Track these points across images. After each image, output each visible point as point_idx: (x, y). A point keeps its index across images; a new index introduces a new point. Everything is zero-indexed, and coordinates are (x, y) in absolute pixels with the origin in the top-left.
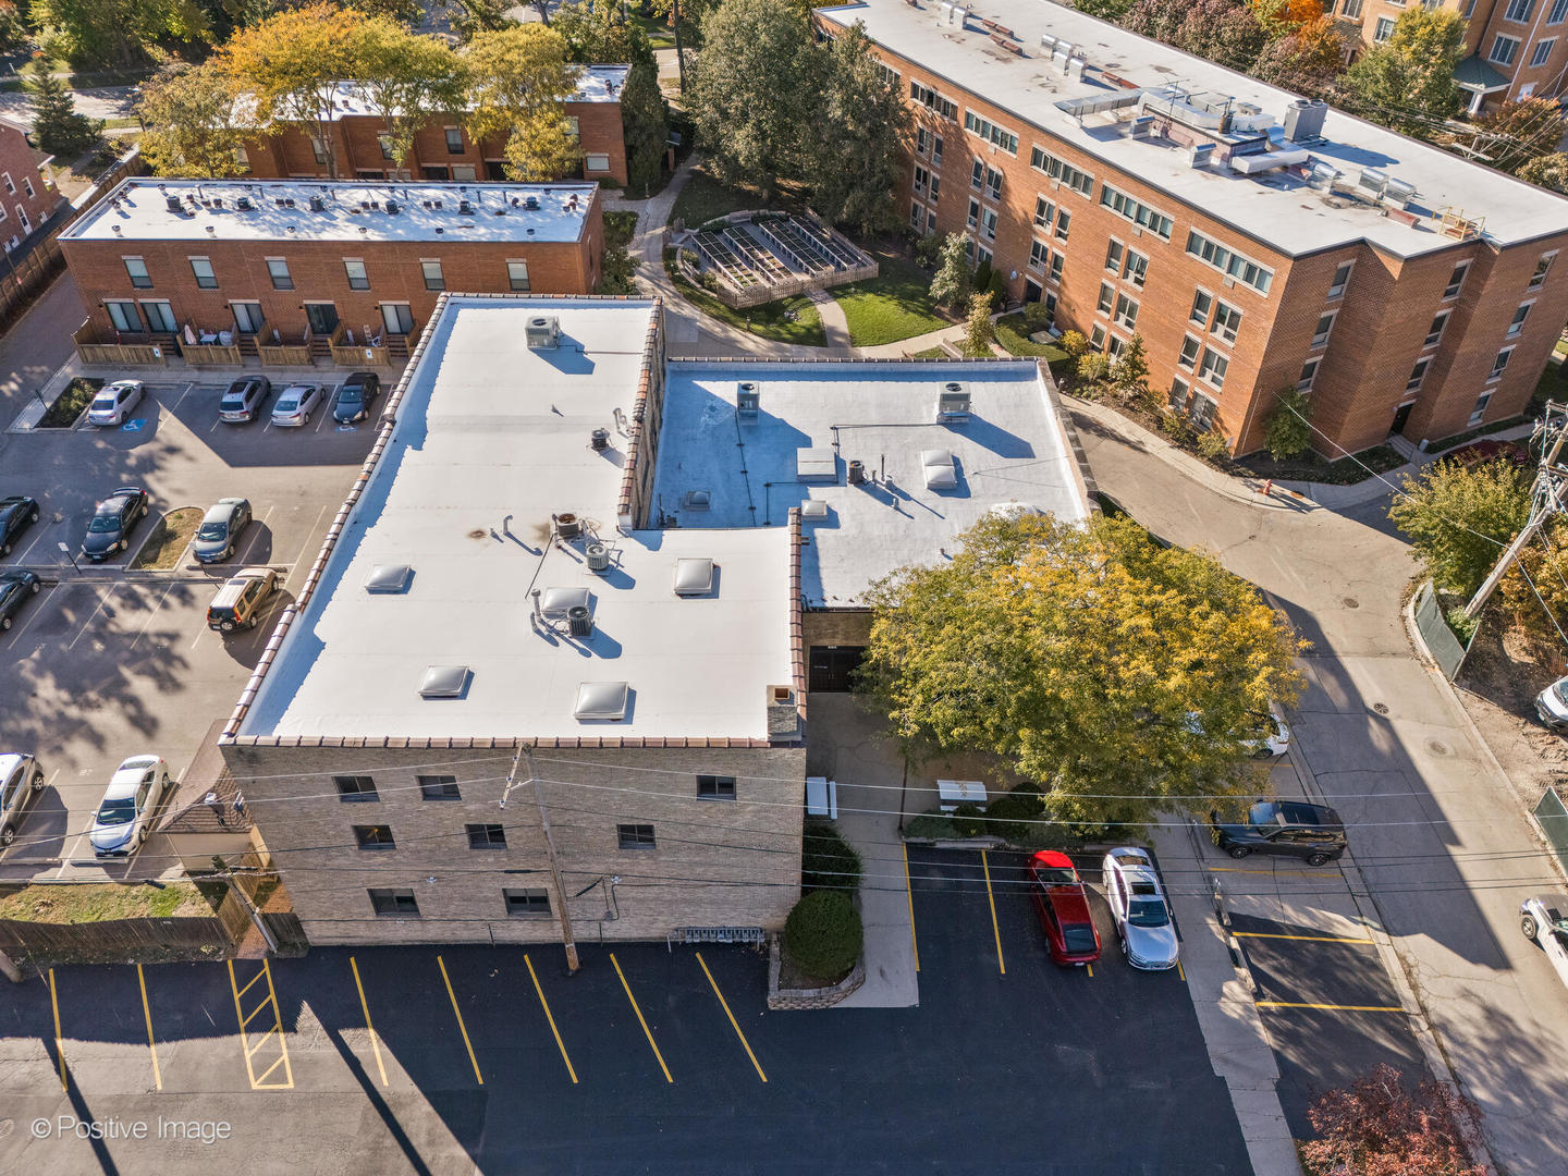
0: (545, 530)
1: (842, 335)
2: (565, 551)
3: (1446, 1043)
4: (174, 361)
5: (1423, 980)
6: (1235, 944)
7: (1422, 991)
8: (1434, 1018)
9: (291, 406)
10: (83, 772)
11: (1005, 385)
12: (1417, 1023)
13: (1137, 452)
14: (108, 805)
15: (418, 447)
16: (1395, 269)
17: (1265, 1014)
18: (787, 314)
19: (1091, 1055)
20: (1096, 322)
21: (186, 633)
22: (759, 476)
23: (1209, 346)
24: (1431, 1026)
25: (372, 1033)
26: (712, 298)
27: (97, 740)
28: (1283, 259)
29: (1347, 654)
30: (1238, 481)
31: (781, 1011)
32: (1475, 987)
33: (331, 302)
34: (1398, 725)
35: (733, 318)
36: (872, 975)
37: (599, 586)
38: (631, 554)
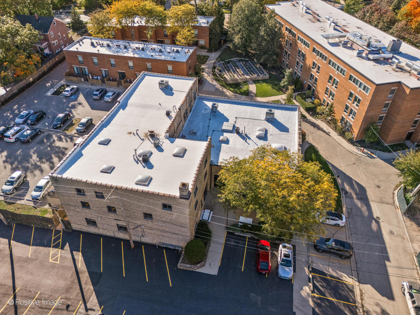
0: (146, 134)
1: (254, 93)
2: (150, 140)
4: (86, 82)
5: (365, 297)
6: (311, 276)
7: (364, 301)
8: (365, 309)
9: (109, 96)
10: (36, 178)
11: (287, 112)
12: (359, 310)
13: (327, 135)
14: (37, 187)
15: (124, 110)
16: (408, 91)
17: (313, 297)
18: (241, 86)
19: (260, 298)
20: (324, 98)
21: (69, 149)
22: (212, 128)
23: (352, 108)
24: (364, 311)
25: (80, 254)
26: (222, 80)
27: (42, 171)
28: (373, 85)
29: (372, 201)
30: (355, 147)
31: (180, 269)
32: (381, 303)
33: (124, 72)
34: (382, 224)
35: (226, 86)
36: (207, 264)
37: (155, 151)
38: (166, 144)
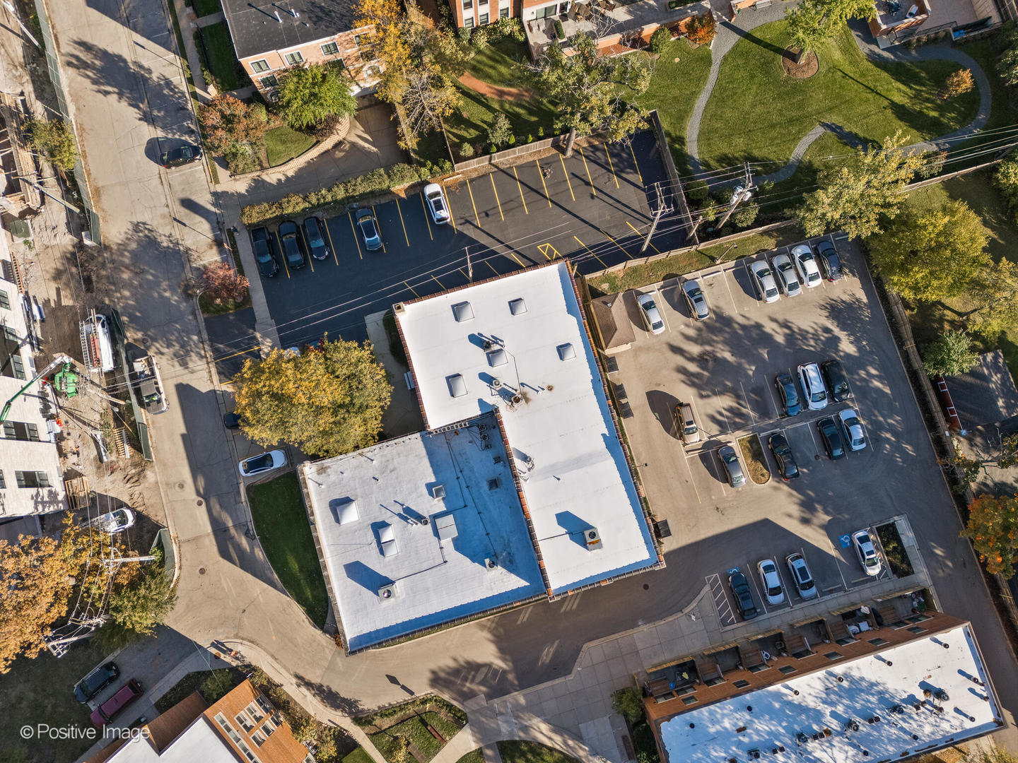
2: (512, 388)
3: (203, 352)
5: (207, 375)
7: (208, 370)
12: (211, 357)
14: (655, 308)
15: (604, 435)
17: (258, 344)
23: (256, 723)
24: (206, 357)
27: (687, 337)
29: (208, 535)
32: (188, 374)
34: (194, 493)
38: (487, 394)
